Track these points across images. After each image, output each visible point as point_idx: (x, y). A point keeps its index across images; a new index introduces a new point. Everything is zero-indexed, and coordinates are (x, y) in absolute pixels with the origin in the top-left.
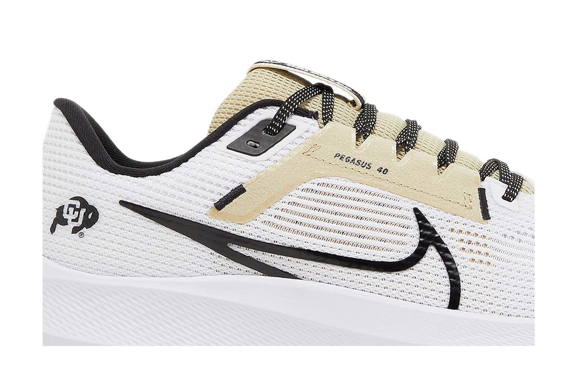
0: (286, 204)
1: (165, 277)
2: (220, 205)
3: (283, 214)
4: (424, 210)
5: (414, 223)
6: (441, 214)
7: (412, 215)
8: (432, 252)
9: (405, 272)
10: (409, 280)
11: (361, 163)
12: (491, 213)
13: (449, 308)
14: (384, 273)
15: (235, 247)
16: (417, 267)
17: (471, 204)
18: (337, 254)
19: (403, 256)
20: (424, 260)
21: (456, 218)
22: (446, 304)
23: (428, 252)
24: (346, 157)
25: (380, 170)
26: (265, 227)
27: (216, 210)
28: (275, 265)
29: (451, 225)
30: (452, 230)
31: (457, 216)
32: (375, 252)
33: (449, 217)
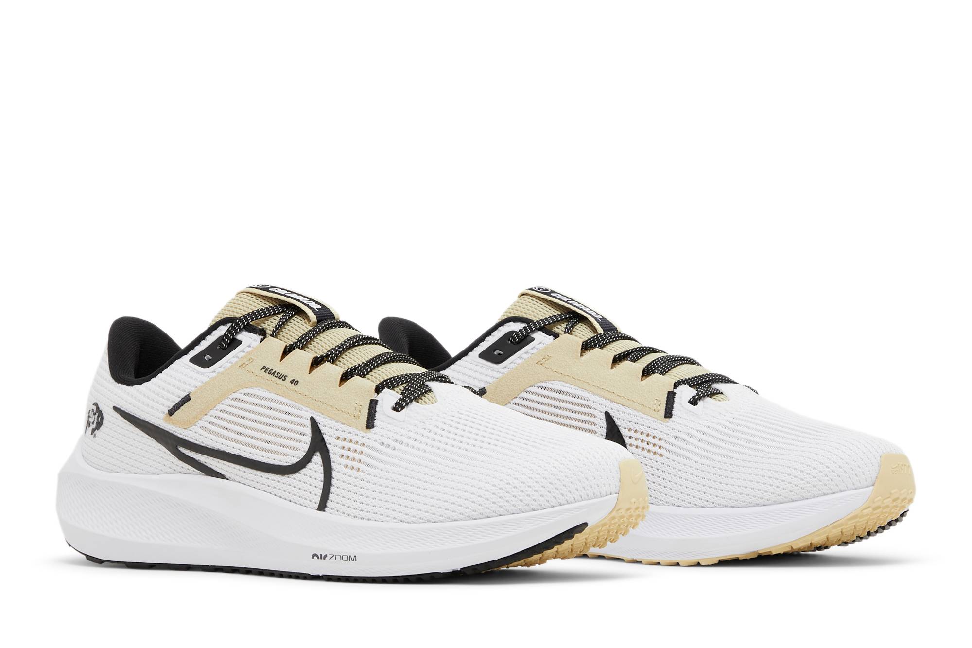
0: (218, 412)
1: (142, 474)
2: (171, 412)
3: (216, 421)
4: (318, 419)
5: (308, 431)
6: (333, 423)
7: (308, 423)
8: (317, 459)
9: (294, 476)
10: (296, 483)
11: (279, 375)
12: (376, 423)
13: (317, 510)
14: (279, 476)
15: (182, 449)
16: (304, 471)
17: (360, 413)
18: (248, 457)
19: (295, 460)
20: (310, 465)
21: (344, 427)
22: (317, 506)
23: (315, 457)
24: (269, 370)
25: (292, 382)
26: (202, 432)
27: (169, 416)
28: (211, 466)
29: (338, 434)
30: (338, 438)
31: (345, 425)
32: (275, 456)
33: (339, 425)
